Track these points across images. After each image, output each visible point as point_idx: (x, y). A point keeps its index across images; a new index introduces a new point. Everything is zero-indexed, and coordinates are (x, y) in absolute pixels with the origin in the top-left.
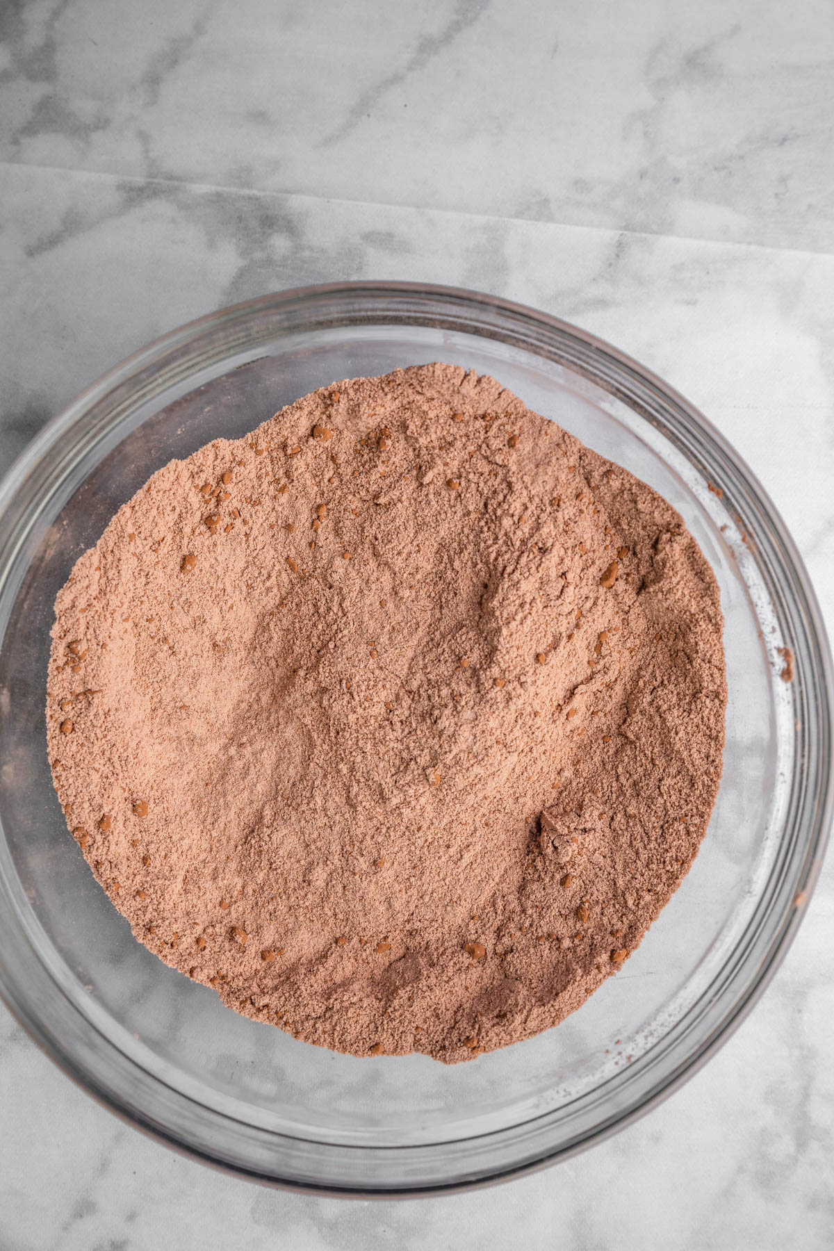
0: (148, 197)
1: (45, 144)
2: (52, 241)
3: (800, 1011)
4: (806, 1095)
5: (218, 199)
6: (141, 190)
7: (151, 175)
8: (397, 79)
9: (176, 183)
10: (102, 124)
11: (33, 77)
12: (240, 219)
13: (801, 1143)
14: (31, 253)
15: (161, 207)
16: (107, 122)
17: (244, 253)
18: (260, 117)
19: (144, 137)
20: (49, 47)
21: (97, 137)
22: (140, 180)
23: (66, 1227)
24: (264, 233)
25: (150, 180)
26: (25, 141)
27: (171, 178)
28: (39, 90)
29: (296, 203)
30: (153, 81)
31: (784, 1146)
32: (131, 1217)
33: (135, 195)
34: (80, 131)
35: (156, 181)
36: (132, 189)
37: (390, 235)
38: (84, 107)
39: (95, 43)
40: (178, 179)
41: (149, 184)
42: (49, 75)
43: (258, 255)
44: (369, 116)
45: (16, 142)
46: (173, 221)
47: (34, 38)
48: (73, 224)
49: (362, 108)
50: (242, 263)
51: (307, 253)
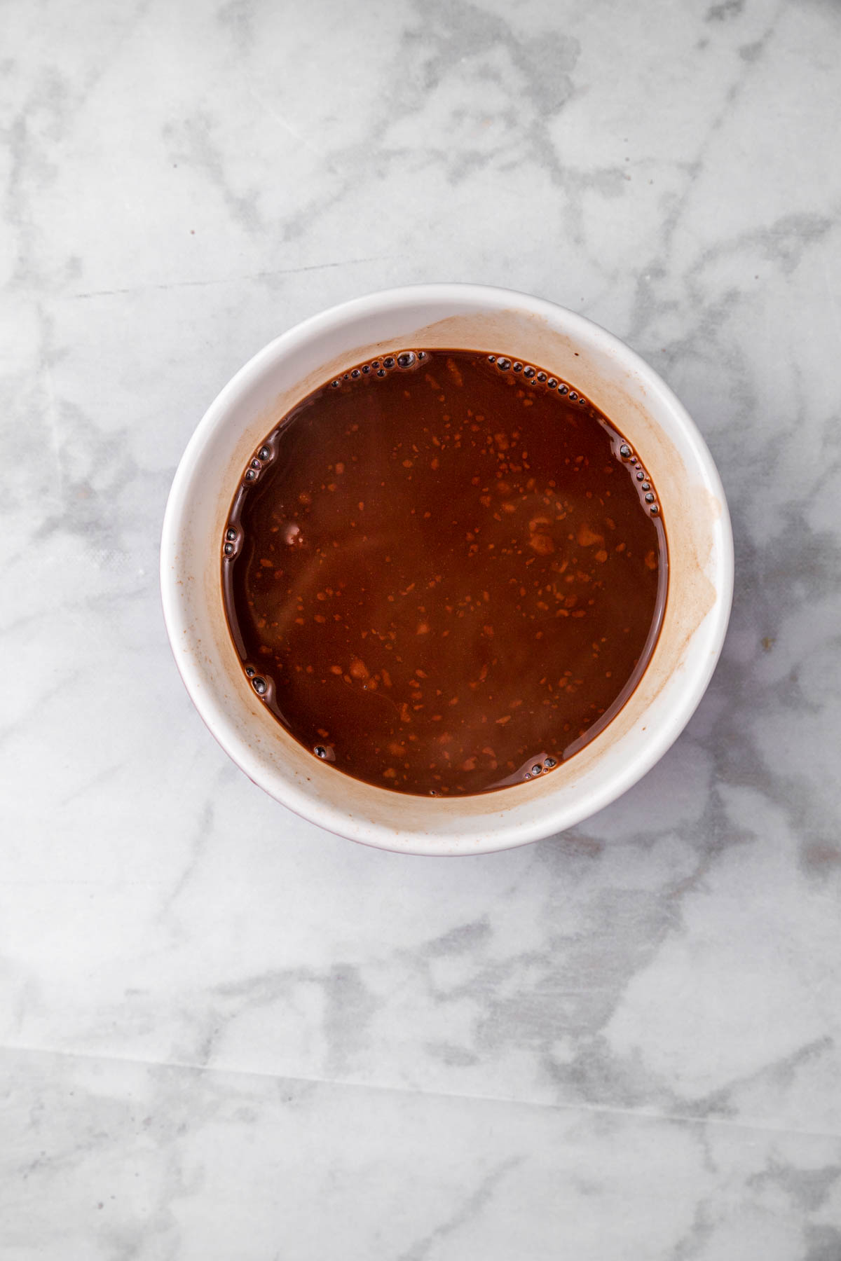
0: (705, 1102)
1: (811, 1158)
2: (805, 1054)
3: (21, 259)
4: (15, 175)
5: (631, 1100)
6: (712, 1109)
7: (702, 1125)
8: (443, 1230)
9: (676, 1117)
10: (755, 1181)
11: (830, 1230)
12: (607, 1079)
13: (20, 128)
14: (828, 1041)
15: (693, 1091)
16: (749, 1183)
17: (602, 1042)
18: (587, 1189)
19: (711, 1167)
21: (760, 1166)
22: (714, 1120)
23: (769, 33)
24: (581, 1063)
25: (701, 1120)
26: (835, 1161)
27: (682, 1123)
28: (824, 1216)
29: (548, 1096)
30: (702, 1227)
31: (37, 124)
32: (703, 44)
33: (717, 1104)
34: (778, 1173)
35: (696, 1119)
36: (722, 1110)
37: (448, 1062)
38: (776, 1198)
40: (673, 1121)
41: (704, 1115)
42: (813, 1233)
43: (587, 1040)
44: (473, 1190)
46: (677, 1077)
48: (783, 1072)
49: (480, 1199)
50: (604, 1032)
51: (537, 1042)
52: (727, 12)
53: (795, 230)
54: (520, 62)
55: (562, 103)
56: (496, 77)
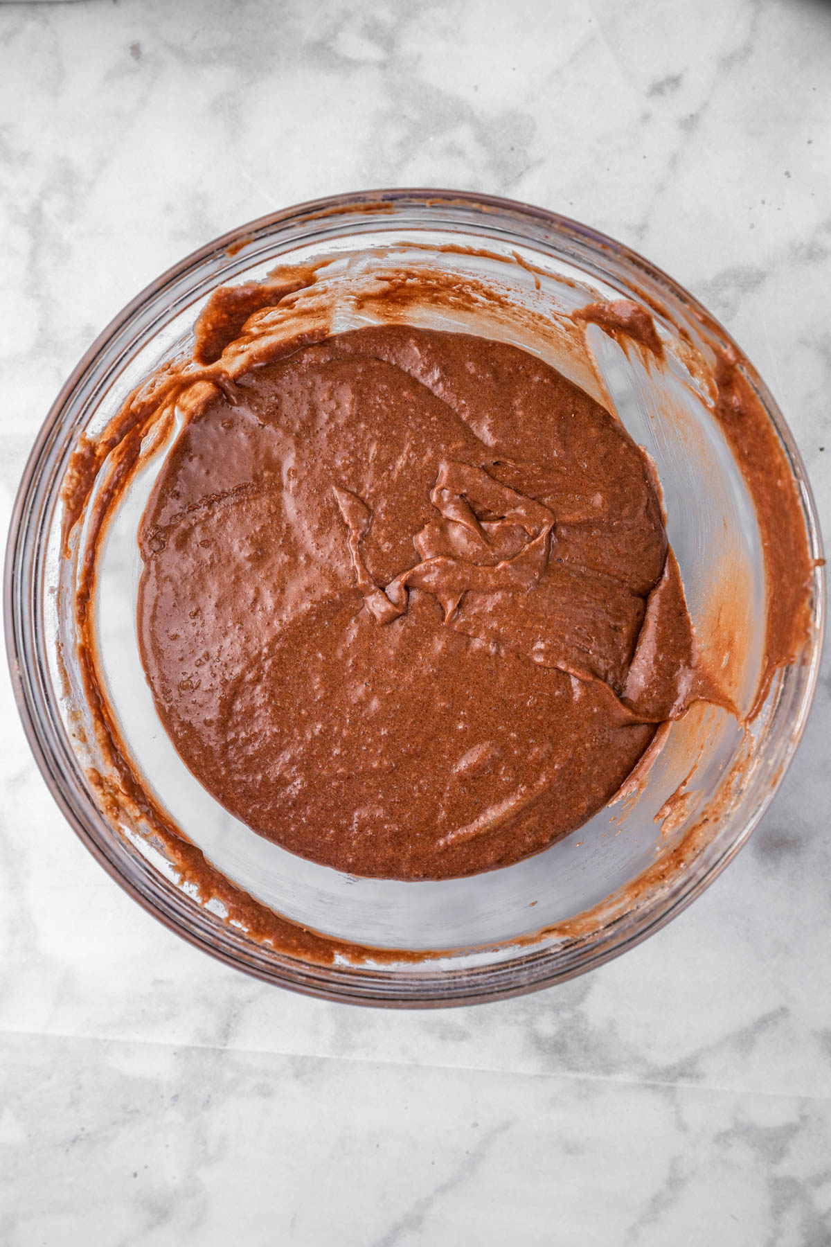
0: (674, 1068)
1: (773, 1116)
2: (763, 1023)
3: (41, 330)
4: (34, 255)
5: (608, 1068)
6: (681, 1075)
7: (671, 1089)
8: (443, 1189)
9: (649, 1082)
10: (722, 1138)
11: (792, 1181)
12: (586, 1049)
13: (37, 210)
14: (783, 1011)
15: (663, 1059)
16: (717, 1140)
17: (580, 1017)
18: (571, 1149)
19: (682, 1127)
20: (777, 1211)
21: (727, 1125)
22: (683, 1084)
23: (706, 105)
24: (562, 1036)
25: (673, 1084)
26: (794, 1119)
27: (653, 1087)
28: (785, 1168)
29: (533, 1066)
30: (675, 1182)
31: (51, 208)
32: (646, 117)
33: (686, 1070)
34: (744, 1131)
35: (667, 1084)
36: (690, 1075)
37: (443, 1038)
38: (741, 1153)
39: (733, 1217)
40: (646, 1086)
41: (674, 1080)
42: (777, 1184)
43: (567, 1015)
44: (467, 1153)
45: (804, 1118)
46: (649, 1046)
47: (792, 1219)
48: (745, 1040)
49: (474, 1160)
50: (581, 1007)
51: (522, 1018)
52: (667, 88)
53: (733, 282)
54: (482, 139)
55: (521, 174)
56: (461, 153)
